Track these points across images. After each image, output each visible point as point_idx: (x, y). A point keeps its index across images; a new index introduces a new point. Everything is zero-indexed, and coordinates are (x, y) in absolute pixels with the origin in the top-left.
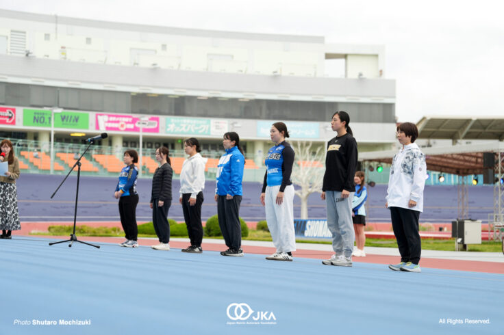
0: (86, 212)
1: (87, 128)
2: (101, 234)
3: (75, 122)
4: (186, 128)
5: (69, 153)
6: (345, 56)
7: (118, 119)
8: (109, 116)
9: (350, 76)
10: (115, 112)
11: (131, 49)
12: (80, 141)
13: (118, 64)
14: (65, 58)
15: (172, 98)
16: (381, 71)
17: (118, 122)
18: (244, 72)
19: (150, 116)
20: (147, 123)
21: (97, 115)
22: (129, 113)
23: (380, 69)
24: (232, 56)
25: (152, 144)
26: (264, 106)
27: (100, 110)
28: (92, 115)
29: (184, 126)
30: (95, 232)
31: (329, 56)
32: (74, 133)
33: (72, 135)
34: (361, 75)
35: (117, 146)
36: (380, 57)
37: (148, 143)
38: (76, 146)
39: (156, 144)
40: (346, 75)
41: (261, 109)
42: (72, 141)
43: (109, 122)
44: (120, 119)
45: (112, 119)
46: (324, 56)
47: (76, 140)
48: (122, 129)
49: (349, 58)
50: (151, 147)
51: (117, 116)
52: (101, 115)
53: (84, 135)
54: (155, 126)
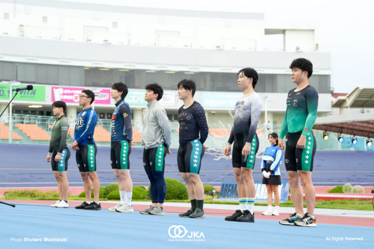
0: (41, 178)
1: (44, 101)
2: (50, 198)
3: (32, 95)
4: (136, 99)
5: (27, 123)
6: (284, 31)
7: (72, 92)
8: (64, 89)
9: (287, 50)
10: (70, 85)
11: (84, 26)
12: (38, 112)
13: (72, 41)
14: (23, 36)
15: (122, 72)
16: (317, 45)
17: (72, 94)
18: (189, 47)
19: (101, 89)
20: (99, 95)
21: (53, 88)
22: (83, 86)
23: (316, 43)
24: (179, 33)
25: (104, 114)
26: (208, 78)
27: (55, 83)
28: (48, 88)
29: (134, 97)
30: (44, 196)
31: (268, 32)
32: (31, 105)
33: (30, 107)
34: (298, 49)
35: (71, 117)
36: (315, 31)
37: (100, 114)
38: (33, 117)
39: (108, 114)
40: (284, 50)
41: (205, 81)
42: (30, 112)
43: (64, 94)
44: (74, 92)
45: (66, 91)
46: (263, 32)
47: (34, 112)
48: (76, 101)
49: (287, 33)
50: (104, 118)
51: (71, 89)
52: (56, 88)
53: (41, 106)
54: (107, 98)
